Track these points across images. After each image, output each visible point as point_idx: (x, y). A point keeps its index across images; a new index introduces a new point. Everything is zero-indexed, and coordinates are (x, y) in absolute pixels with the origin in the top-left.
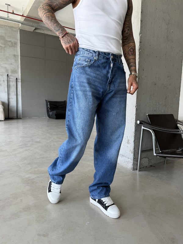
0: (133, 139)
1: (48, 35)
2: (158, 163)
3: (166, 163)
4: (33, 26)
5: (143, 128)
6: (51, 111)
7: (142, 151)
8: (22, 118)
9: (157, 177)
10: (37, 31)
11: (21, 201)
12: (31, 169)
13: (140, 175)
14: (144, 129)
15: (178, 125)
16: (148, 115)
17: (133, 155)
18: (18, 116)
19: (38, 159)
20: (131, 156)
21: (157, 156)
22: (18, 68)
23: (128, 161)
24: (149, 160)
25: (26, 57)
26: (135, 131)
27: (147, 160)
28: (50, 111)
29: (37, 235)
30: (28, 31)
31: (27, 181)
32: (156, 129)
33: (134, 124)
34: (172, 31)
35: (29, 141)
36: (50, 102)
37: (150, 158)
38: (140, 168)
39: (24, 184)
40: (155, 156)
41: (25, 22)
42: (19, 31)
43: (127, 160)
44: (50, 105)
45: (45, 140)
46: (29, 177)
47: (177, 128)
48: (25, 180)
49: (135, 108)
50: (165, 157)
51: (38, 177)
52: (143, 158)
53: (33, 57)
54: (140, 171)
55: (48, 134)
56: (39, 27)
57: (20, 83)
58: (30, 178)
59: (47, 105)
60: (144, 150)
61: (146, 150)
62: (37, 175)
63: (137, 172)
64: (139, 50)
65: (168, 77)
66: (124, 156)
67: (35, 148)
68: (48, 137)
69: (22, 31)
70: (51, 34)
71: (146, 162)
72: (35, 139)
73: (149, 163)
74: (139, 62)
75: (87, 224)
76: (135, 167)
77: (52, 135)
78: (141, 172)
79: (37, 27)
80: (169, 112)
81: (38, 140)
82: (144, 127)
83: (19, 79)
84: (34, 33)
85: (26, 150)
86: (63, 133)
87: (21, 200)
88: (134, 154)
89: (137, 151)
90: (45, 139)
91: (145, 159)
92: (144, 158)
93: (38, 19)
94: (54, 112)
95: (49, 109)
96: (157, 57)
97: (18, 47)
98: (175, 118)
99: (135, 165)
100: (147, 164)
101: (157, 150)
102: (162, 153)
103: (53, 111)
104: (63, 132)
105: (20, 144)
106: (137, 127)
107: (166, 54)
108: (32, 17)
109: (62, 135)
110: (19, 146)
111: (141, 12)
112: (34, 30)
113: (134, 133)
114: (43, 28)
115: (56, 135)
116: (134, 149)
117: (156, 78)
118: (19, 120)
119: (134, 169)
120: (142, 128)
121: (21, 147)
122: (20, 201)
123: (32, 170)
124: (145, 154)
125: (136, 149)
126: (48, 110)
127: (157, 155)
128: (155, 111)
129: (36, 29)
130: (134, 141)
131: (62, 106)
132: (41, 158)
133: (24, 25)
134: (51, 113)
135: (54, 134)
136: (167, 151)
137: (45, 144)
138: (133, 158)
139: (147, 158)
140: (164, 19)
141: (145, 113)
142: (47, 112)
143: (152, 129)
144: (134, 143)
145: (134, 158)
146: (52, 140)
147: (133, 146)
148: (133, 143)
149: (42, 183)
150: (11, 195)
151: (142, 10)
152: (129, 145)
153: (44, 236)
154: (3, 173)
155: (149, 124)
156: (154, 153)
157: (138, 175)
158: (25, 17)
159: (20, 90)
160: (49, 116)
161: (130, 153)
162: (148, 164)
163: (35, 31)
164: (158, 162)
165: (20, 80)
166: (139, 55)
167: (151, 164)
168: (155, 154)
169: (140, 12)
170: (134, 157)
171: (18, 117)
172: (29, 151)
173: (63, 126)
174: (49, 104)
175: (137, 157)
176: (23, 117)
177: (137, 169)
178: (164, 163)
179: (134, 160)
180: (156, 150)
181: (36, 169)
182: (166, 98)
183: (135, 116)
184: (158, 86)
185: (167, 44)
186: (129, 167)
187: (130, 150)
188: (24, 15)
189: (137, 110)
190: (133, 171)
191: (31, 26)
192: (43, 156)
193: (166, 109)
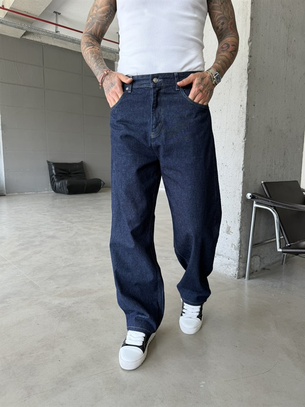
0: (238, 225)
1: (48, 44)
2: (273, 263)
3: (286, 262)
4: (22, 29)
5: (255, 205)
6: (58, 181)
7: (254, 245)
8: (5, 194)
10: (27, 37)
11: (63, 353)
13: (250, 286)
14: (257, 208)
16: (264, 183)
17: (238, 252)
20: (235, 254)
23: (228, 263)
24: (260, 260)
25: (8, 83)
26: (242, 211)
27: (258, 259)
28: (56, 180)
30: (11, 37)
31: (59, 313)
32: (280, 205)
33: (241, 199)
34: (294, 39)
35: (35, 236)
36: (55, 164)
37: (262, 256)
38: (251, 273)
39: (56, 317)
43: (226, 261)
44: (56, 169)
45: (63, 233)
46: (59, 303)
48: (55, 310)
49: (242, 172)
50: (297, 254)
51: (77, 302)
53: (22, 85)
54: (249, 279)
55: (64, 222)
56: (33, 31)
58: (63, 306)
59: (50, 170)
60: (257, 243)
62: (74, 299)
63: (246, 281)
64: (248, 70)
65: (288, 118)
66: (221, 255)
67: (52, 248)
68: (68, 227)
70: (53, 44)
71: (256, 262)
72: (44, 231)
73: (260, 264)
74: (248, 92)
75: (202, 386)
76: (242, 273)
77: (73, 223)
78: (251, 281)
79: (29, 31)
81: (51, 233)
82: (257, 203)
84: (22, 40)
85: (36, 253)
86: (91, 219)
87: (61, 350)
88: (240, 251)
89: (244, 246)
90: (63, 231)
91: (256, 259)
92: (253, 256)
93: (32, 15)
94: (65, 182)
95: (54, 176)
96: (273, 83)
99: (242, 269)
100: (258, 265)
103: (63, 181)
104: (90, 217)
105: (21, 242)
106: (246, 204)
107: (285, 79)
108: (20, 11)
109: (90, 221)
110: (19, 245)
111: (252, 3)
112: (23, 36)
113: (240, 214)
114: (40, 32)
115: (80, 222)
116: (240, 242)
117: (271, 119)
118: (2, 199)
119: (241, 276)
121: (23, 247)
123: (59, 289)
124: (255, 250)
125: (243, 243)
126: (53, 179)
127: (284, 250)
128: (270, 175)
129: (26, 33)
130: (240, 229)
131: (77, 172)
132: (68, 266)
133: (5, 25)
134: (58, 184)
137: (66, 240)
138: (238, 258)
139: (257, 257)
140: (283, 18)
141: (256, 179)
142: (51, 182)
143: (271, 206)
144: (241, 232)
145: (240, 258)
146: (76, 233)
147: (239, 237)
148: (238, 232)
149: (88, 313)
152: (229, 236)
154: (7, 300)
155: (268, 198)
156: (278, 247)
157: (246, 285)
158: (7, 11)
160: (55, 189)
161: (233, 249)
163: (24, 37)
166: (248, 78)
167: (262, 267)
168: (280, 250)
169: (250, 2)
170: (240, 256)
173: (86, 207)
174: (53, 168)
175: (244, 256)
176: (7, 193)
177: (244, 276)
178: (281, 262)
179: (239, 261)
181: (67, 288)
182: (285, 154)
183: (241, 186)
184: (274, 133)
185: (287, 61)
186: (230, 274)
187: (232, 244)
188: (5, 7)
189: (244, 175)
190: (239, 280)
191: (19, 28)
192: (71, 263)
193: (285, 173)
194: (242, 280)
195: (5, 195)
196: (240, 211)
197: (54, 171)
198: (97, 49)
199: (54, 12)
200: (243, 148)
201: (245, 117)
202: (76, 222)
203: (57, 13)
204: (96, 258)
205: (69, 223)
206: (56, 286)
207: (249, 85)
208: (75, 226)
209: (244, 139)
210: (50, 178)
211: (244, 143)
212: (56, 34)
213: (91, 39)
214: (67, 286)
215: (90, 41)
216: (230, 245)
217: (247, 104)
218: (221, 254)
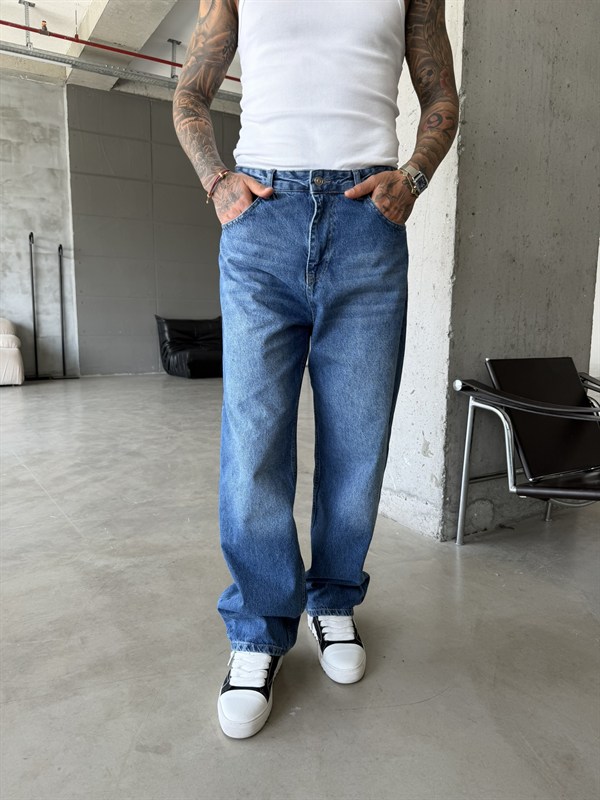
0: (440, 441)
1: (160, 100)
2: (524, 517)
3: (551, 517)
4: (112, 75)
5: (472, 403)
6: (174, 353)
7: (471, 479)
8: (79, 374)
9: (519, 561)
10: (123, 89)
11: (83, 643)
12: (113, 540)
13: (464, 556)
14: (475, 409)
15: (590, 393)
16: (490, 361)
17: (442, 490)
18: (68, 368)
19: (136, 506)
20: (437, 494)
21: (519, 494)
22: (63, 213)
23: (425, 511)
24: (493, 509)
25: (88, 174)
26: (449, 413)
27: (486, 507)
28: (170, 351)
29: (137, 749)
30: (93, 89)
31: (99, 581)
32: (516, 405)
33: (446, 390)
34: (567, 83)
35: (105, 452)
36: (169, 322)
37: (497, 502)
38: (465, 534)
39: (91, 588)
40: (513, 493)
41: (84, 61)
42: (65, 89)
43: (422, 507)
44: (171, 331)
45: (155, 447)
46: (106, 566)
47: (586, 402)
48: (94, 575)
49: (448, 340)
50: (546, 498)
51: (136, 566)
52: (474, 502)
53: (111, 177)
54: (464, 543)
55: (165, 429)
56: (129, 77)
57: (73, 261)
58: (109, 570)
59: (161, 333)
60: (477, 475)
61: (485, 477)
62: (133, 560)
63: (457, 546)
64: (459, 148)
65: (555, 235)
66: (413, 496)
67: (126, 473)
68: (167, 438)
69: (75, 91)
71: (483, 513)
72: (124, 444)
73: (493, 517)
74: (458, 189)
76: (450, 532)
77: (181, 431)
78: (467, 547)
79: (124, 77)
80: (560, 353)
81: (134, 447)
82: (476, 400)
83: (70, 250)
84: (113, 95)
85: (96, 480)
87: (82, 639)
88: (446, 490)
89: (454, 480)
90: (157, 444)
91: (482, 506)
92: (477, 500)
93: (129, 48)
94: (185, 356)
95: (166, 345)
96: (517, 169)
97: (62, 141)
98: (579, 369)
99: (449, 524)
100: (489, 519)
101: (520, 474)
102: (535, 485)
103: (182, 353)
104: (214, 421)
105: (77, 461)
106: (456, 402)
107: (547, 161)
110: (72, 466)
111: (465, 23)
112: (114, 86)
113: (444, 420)
114: (143, 79)
115: (192, 429)
116: (446, 471)
117: (514, 238)
118: (72, 384)
119: (447, 536)
120: (470, 405)
121: (78, 469)
122: (80, 641)
123: (114, 542)
124: (480, 489)
125: (451, 473)
126: (165, 348)
127: (521, 490)
128: (512, 346)
129: (120, 82)
130: (445, 447)
131: (211, 336)
132: (143, 504)
133: (82, 69)
134: (173, 359)
135: (186, 425)
136: (553, 476)
137: (156, 460)
138: (441, 502)
139: (486, 503)
140: (539, 44)
141: (480, 354)
142: (162, 355)
143: (502, 407)
144: (446, 454)
145: (445, 503)
146: (179, 447)
147: (443, 462)
148: (442, 453)
149: (147, 584)
150: (50, 623)
151: (467, 15)
152: (427, 460)
153: (157, 751)
154: (23, 555)
155: (493, 390)
156: (511, 483)
157: (458, 558)
158: (84, 45)
159: (71, 283)
160: (168, 368)
161: (433, 485)
162: (492, 522)
163: (117, 89)
164: (522, 515)
165: (72, 253)
166: (459, 164)
167: (500, 521)
168: (513, 489)
169: (462, 22)
170: (445, 498)
171: (68, 373)
172: (104, 482)
173: (213, 402)
174: (166, 329)
175: (453, 499)
176: (82, 374)
177: (455, 538)
178: (543, 516)
179: (444, 508)
180: (515, 475)
181: (128, 541)
182: (548, 304)
183: (446, 366)
184: (523, 265)
185: (550, 125)
186: (428, 532)
187: (433, 476)
188: (80, 38)
189: (452, 345)
190: (444, 544)
191: (105, 73)
192: (150, 500)
193: (549, 342)
194: (450, 544)
195: (78, 378)
196: (444, 413)
197: (167, 335)
198: (203, 123)
199: (170, 40)
200: (450, 296)
201: (453, 236)
202: (186, 429)
203: (175, 43)
204: (196, 493)
205: (172, 431)
206: (111, 537)
207: (460, 175)
208: (181, 436)
209: (452, 277)
210: (161, 347)
211: (450, 286)
212: (172, 80)
213: (192, 103)
214: (128, 537)
215: (191, 106)
216: (429, 477)
217: (457, 212)
218: (416, 493)
